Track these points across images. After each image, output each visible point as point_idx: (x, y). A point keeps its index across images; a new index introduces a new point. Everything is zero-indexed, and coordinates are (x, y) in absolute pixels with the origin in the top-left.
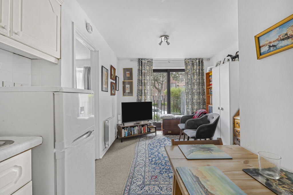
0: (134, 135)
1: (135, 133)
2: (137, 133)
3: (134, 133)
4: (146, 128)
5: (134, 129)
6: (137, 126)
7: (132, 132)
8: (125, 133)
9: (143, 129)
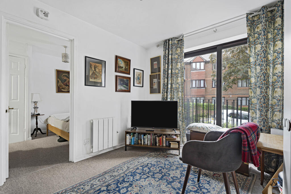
0: (145, 146)
1: (146, 143)
2: (149, 144)
3: (144, 142)
4: (164, 140)
5: (144, 137)
6: (149, 134)
7: (141, 141)
8: (130, 140)
9: (159, 140)
